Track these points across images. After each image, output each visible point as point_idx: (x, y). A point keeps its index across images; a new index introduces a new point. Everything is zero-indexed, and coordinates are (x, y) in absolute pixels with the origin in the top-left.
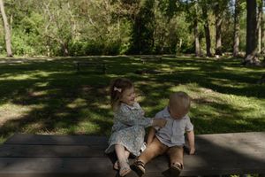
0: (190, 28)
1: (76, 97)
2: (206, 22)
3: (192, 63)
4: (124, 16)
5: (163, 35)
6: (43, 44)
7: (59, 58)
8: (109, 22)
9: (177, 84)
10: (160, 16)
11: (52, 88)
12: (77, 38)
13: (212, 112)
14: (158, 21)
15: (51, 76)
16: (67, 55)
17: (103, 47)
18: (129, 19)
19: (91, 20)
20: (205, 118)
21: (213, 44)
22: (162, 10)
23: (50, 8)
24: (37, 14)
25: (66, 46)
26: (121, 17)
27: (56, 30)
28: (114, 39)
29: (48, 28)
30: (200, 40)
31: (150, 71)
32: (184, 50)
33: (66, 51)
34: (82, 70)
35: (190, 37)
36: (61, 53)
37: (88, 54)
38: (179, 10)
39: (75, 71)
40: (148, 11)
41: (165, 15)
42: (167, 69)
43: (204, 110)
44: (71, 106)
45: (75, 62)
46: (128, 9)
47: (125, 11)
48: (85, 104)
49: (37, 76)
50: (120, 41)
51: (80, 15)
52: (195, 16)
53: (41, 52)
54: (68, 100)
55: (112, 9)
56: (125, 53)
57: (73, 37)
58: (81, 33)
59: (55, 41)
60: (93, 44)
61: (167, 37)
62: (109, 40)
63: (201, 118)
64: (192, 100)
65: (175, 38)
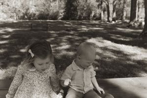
0: (98, 5)
3: (99, 25)
5: (83, 9)
6: (11, 12)
7: (21, 21)
9: (90, 38)
12: (33, 9)
13: (112, 56)
14: (80, 1)
15: (14, 31)
16: (27, 19)
17: (48, 15)
20: (107, 60)
21: (111, 15)
25: (26, 14)
27: (19, 4)
28: (55, 11)
29: (15, 3)
30: (104, 12)
31: (75, 30)
32: (95, 18)
33: (26, 17)
34: (34, 28)
35: (98, 11)
36: (23, 18)
37: (39, 19)
39: (30, 29)
42: (85, 29)
43: (106, 54)
45: (29, 23)
49: (5, 31)
50: (58, 12)
53: (11, 17)
54: (21, 46)
56: (61, 19)
57: (30, 8)
58: (35, 6)
59: (19, 11)
60: (42, 13)
61: (85, 10)
62: (52, 11)
63: (105, 59)
64: (99, 47)
65: (89, 11)
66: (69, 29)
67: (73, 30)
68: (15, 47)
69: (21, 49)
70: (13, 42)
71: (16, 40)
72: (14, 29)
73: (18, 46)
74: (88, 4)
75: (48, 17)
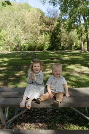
0: (79, 37)
1: (20, 70)
2: (87, 34)
3: (79, 54)
4: (46, 31)
5: (65, 41)
6: (7, 45)
7: (14, 52)
8: (39, 34)
9: (70, 64)
10: (64, 31)
11: (9, 66)
12: (23, 42)
13: (86, 78)
14: (63, 34)
17: (36, 46)
18: (49, 33)
19: (30, 33)
20: (83, 81)
22: (65, 28)
23: (10, 28)
24: (4, 31)
25: (18, 46)
26: (45, 32)
27: (13, 38)
28: (41, 43)
29: (9, 38)
30: (84, 43)
31: (58, 58)
33: (18, 49)
34: (24, 58)
35: (79, 42)
36: (16, 50)
37: (28, 50)
38: (73, 28)
39: (22, 58)
40: (58, 29)
41: (66, 31)
42: (66, 57)
43: (83, 77)
44: (17, 75)
45: (21, 54)
46: (48, 28)
47: (47, 29)
48: (24, 74)
49: (3, 61)
50: (44, 44)
51: (25, 31)
52: (81, 31)
53: (6, 49)
54: (16, 72)
55: (40, 28)
56: (47, 50)
57: (21, 42)
58: (25, 40)
59: (13, 44)
60: (31, 45)
61: (67, 42)
62: (39, 43)
63: (80, 81)
64: (77, 72)
65: (71, 42)
66: (53, 57)
67: (56, 59)
68: (12, 72)
69: (16, 73)
70: (10, 69)
71: (12, 67)
72: (10, 59)
73: (14, 71)
74: (70, 36)
75: (36, 48)
